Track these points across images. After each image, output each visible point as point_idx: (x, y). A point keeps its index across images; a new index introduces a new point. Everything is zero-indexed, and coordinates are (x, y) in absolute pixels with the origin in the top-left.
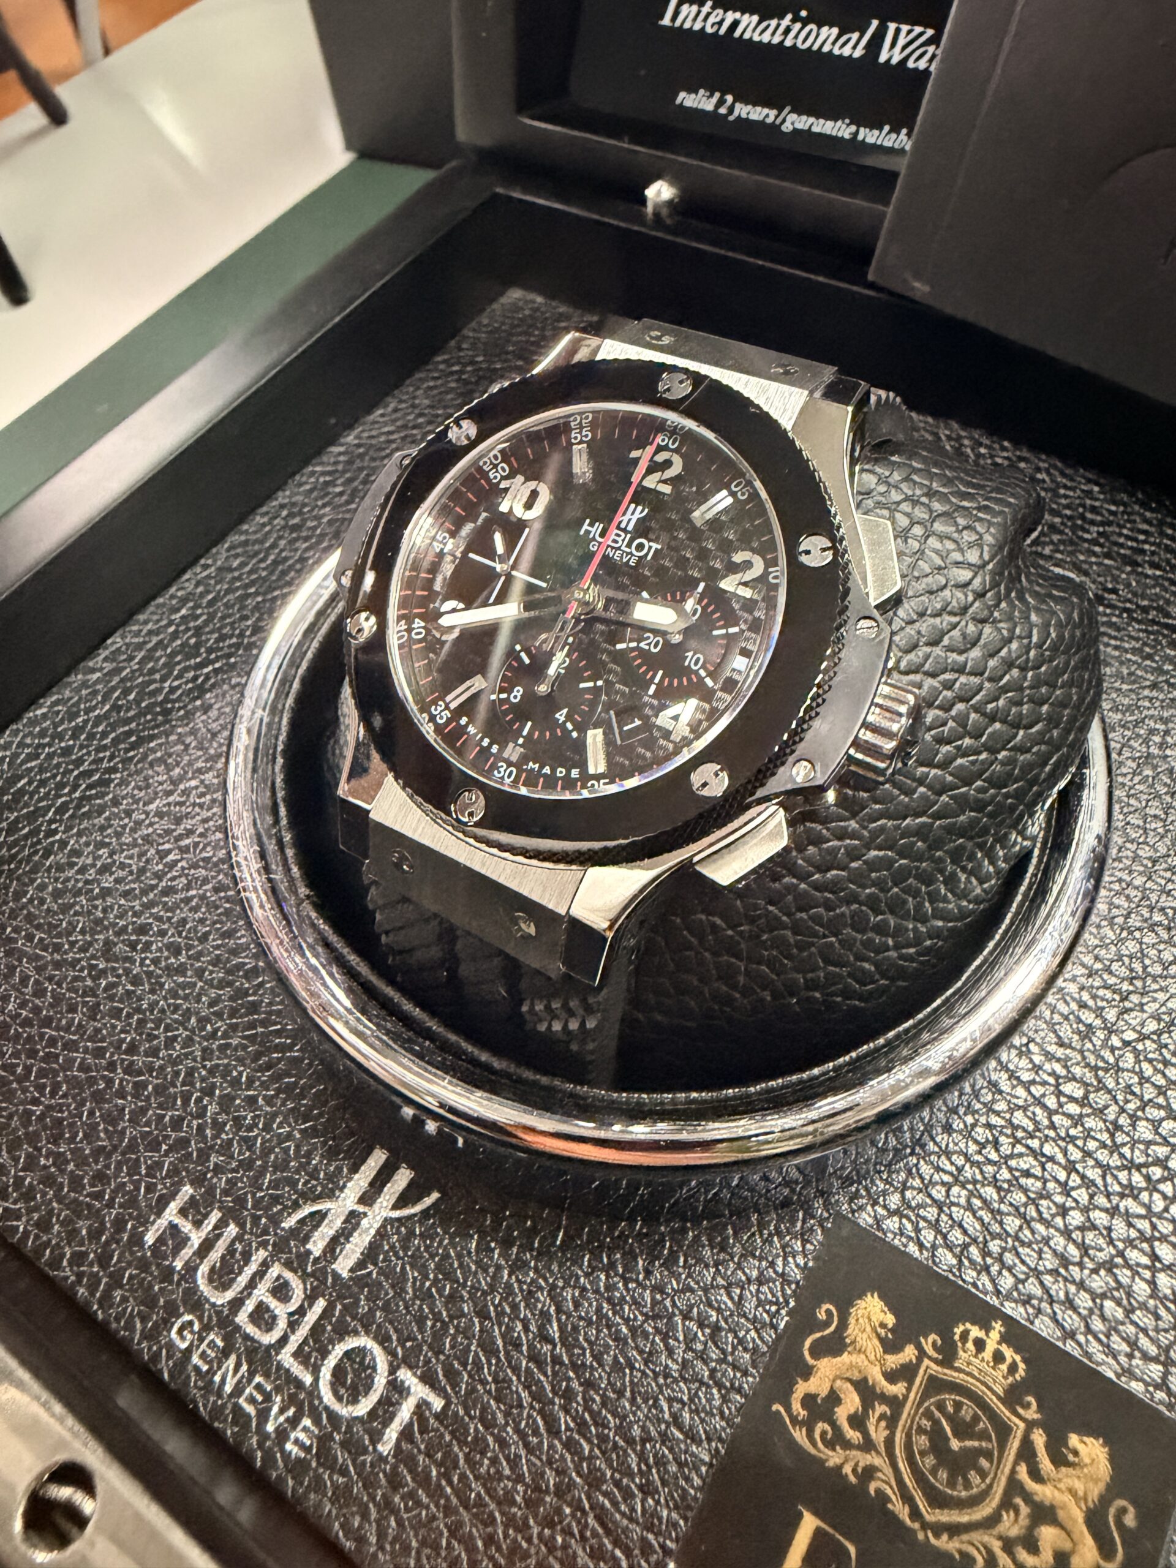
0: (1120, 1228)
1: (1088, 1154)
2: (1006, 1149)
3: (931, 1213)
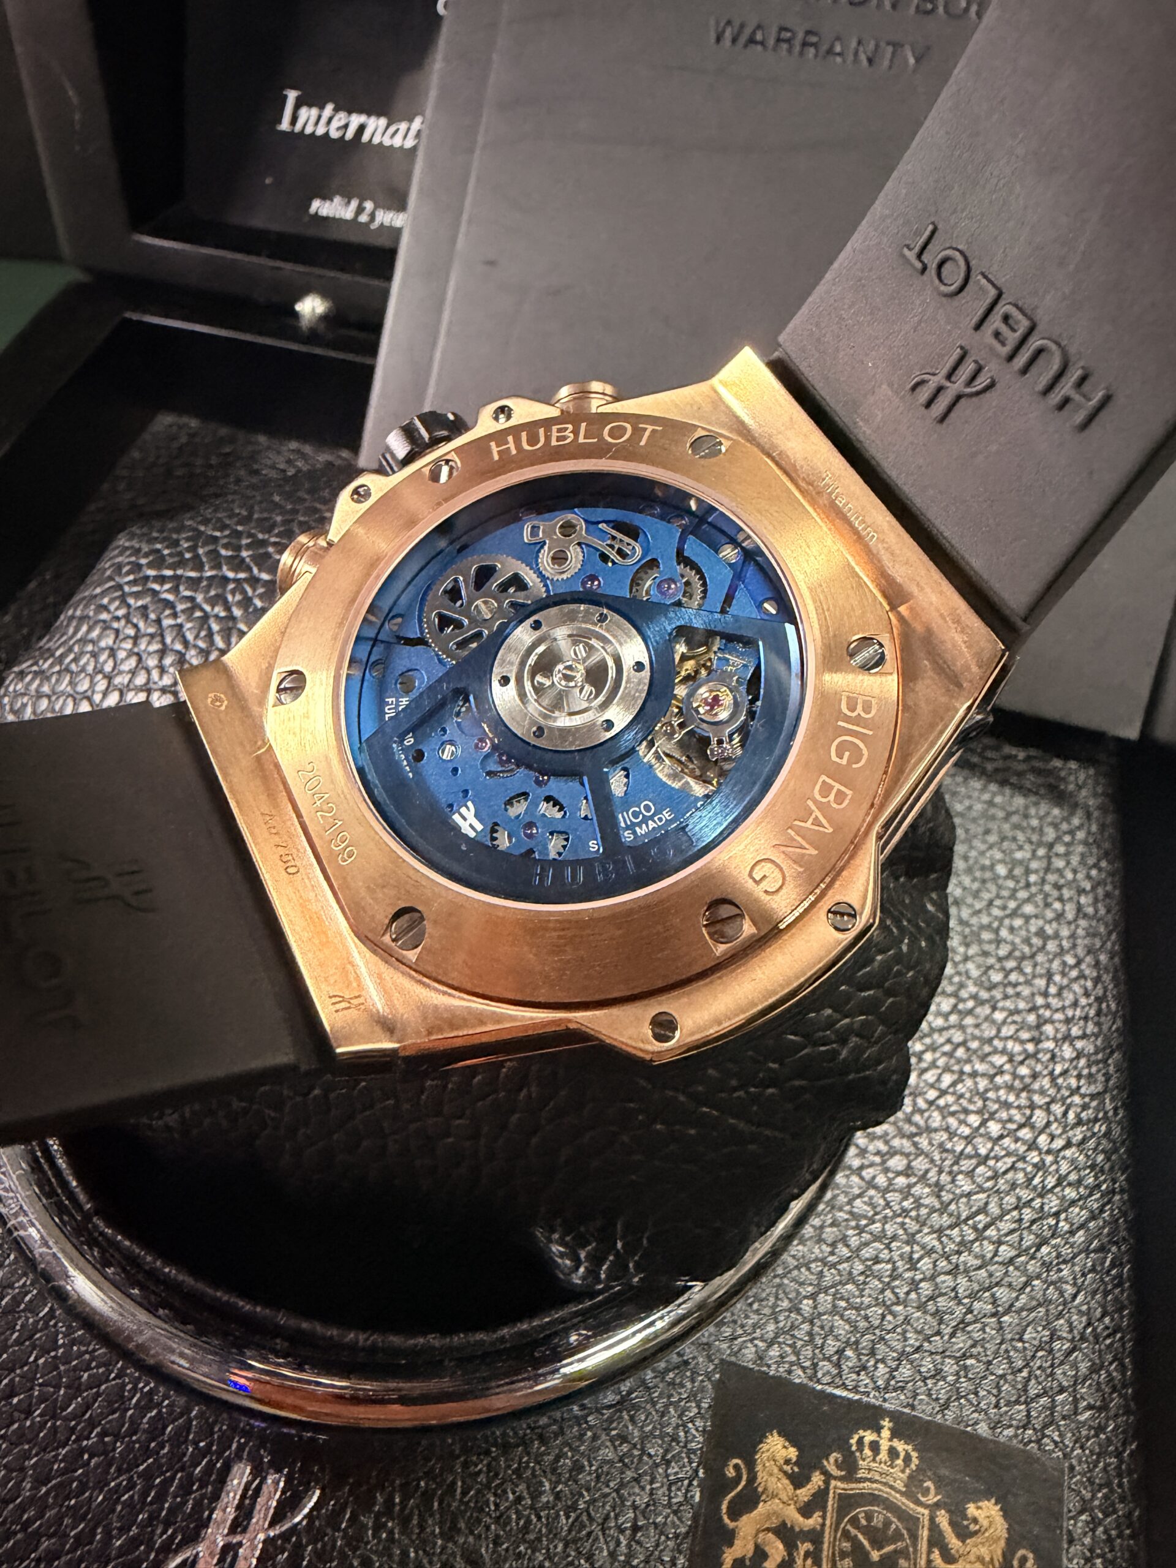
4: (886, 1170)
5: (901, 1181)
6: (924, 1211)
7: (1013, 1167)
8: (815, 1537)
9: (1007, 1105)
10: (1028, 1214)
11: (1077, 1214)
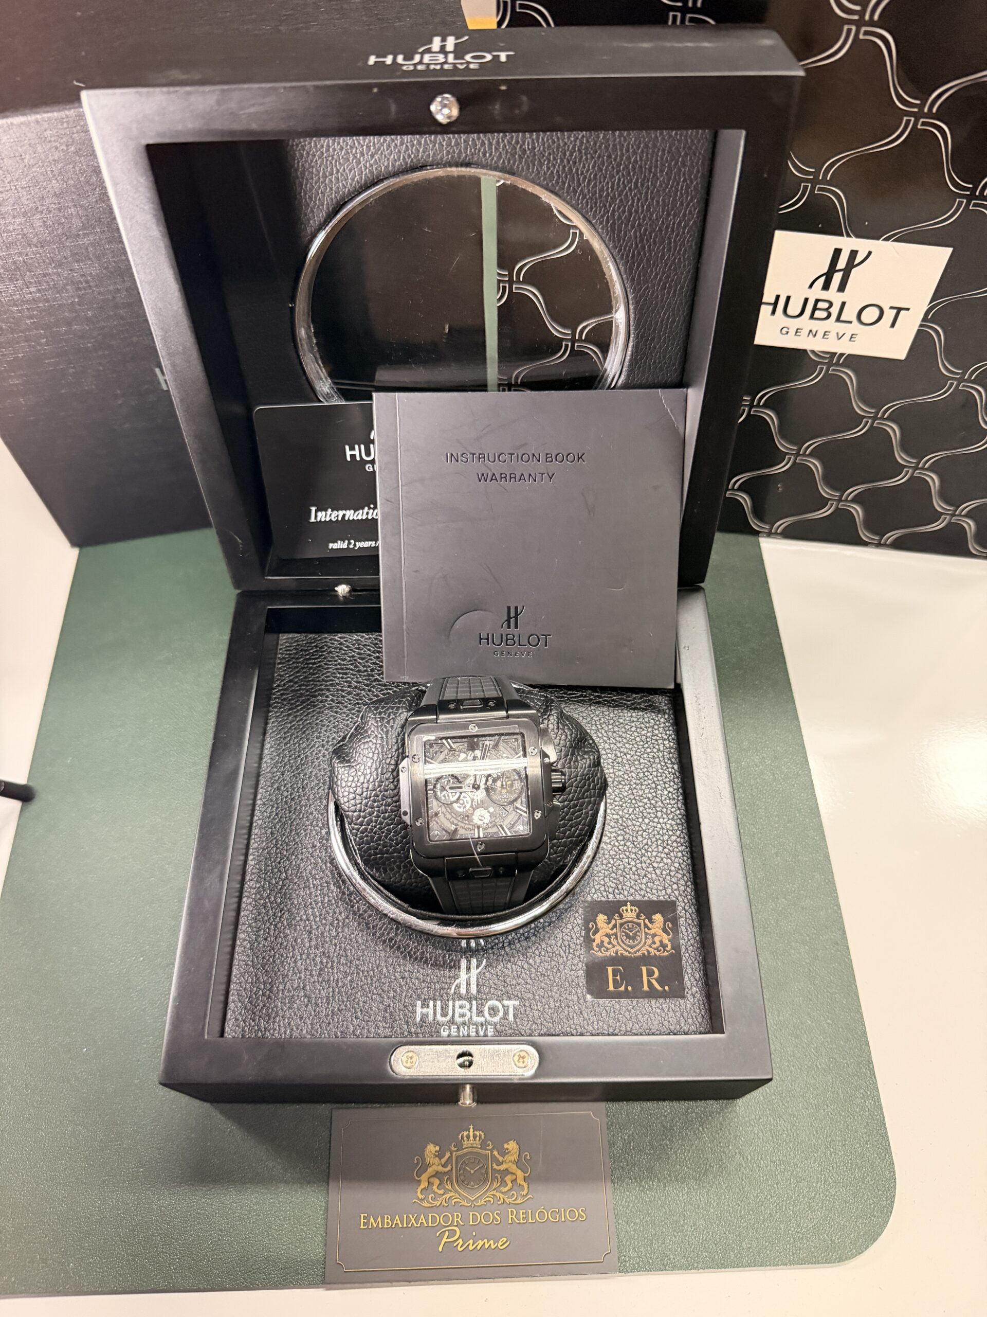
0: (644, 865)
1: (630, 852)
2: (612, 862)
3: (603, 888)
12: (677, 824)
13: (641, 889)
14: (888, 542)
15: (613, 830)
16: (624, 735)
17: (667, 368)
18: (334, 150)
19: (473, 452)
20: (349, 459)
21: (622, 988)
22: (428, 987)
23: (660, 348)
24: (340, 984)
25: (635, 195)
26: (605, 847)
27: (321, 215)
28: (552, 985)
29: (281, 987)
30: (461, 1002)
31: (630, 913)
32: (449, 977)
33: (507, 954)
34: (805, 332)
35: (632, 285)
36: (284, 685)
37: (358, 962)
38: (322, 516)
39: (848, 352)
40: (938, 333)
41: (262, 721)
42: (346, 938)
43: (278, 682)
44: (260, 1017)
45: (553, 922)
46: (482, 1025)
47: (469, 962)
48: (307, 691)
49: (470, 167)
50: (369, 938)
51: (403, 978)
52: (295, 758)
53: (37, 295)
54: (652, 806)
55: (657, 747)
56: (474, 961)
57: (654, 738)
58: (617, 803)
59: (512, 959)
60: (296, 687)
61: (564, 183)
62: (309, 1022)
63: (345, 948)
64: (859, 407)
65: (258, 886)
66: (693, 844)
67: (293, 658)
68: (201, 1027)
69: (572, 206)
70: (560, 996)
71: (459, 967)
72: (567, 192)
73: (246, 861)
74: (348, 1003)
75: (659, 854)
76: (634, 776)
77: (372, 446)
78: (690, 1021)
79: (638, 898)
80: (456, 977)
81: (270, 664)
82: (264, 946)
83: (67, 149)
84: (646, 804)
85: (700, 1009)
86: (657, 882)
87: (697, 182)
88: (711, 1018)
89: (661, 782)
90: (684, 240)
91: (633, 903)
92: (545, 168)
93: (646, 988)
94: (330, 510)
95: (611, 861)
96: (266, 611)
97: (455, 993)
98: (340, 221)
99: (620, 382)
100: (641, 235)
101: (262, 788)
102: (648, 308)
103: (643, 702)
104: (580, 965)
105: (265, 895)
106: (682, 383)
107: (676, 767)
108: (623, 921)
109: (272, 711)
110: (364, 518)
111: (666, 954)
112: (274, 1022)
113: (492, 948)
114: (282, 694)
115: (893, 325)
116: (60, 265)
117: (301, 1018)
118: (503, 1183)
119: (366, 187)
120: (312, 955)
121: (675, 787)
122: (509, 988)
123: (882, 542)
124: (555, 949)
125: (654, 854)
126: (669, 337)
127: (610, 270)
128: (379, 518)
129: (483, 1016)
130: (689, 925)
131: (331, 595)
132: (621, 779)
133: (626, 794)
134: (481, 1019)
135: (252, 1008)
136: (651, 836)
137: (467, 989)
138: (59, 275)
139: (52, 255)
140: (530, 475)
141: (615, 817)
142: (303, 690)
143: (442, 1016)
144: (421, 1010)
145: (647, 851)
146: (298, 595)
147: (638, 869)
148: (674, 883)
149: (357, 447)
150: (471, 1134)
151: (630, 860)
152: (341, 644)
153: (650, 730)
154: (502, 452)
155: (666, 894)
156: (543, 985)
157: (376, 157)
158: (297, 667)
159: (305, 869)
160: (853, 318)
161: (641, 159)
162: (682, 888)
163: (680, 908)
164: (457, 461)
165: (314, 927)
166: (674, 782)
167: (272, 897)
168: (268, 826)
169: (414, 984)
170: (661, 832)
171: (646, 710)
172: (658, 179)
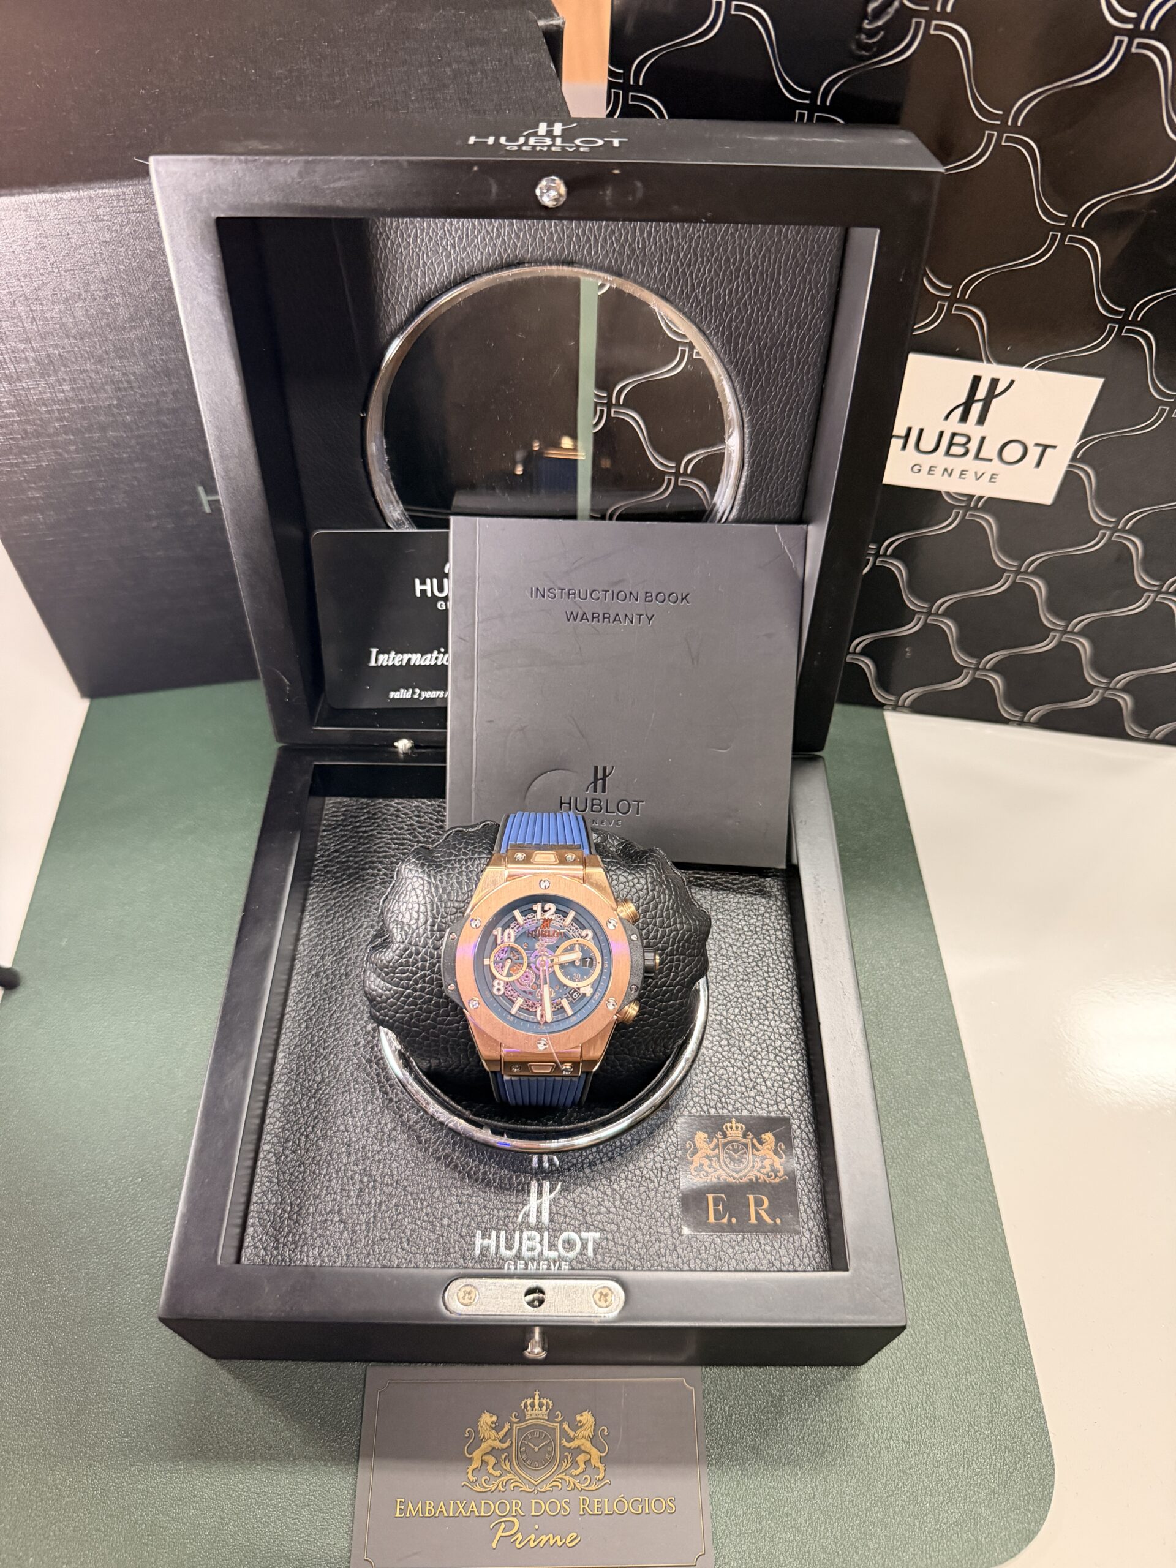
4: (721, 1046)
5: (726, 1048)
6: (736, 1056)
7: (764, 1035)
8: (718, 1156)
9: (759, 1015)
10: (771, 1048)
11: (787, 1044)
12: (792, 1028)
13: (748, 1103)
14: (1032, 720)
15: (716, 1033)
16: (729, 923)
17: (786, 501)
18: (422, 240)
19: (562, 587)
20: (418, 594)
21: (725, 1220)
22: (490, 1214)
23: (778, 478)
24: (383, 1207)
25: (755, 303)
26: (706, 1052)
27: (403, 313)
28: (640, 1215)
29: (311, 1210)
30: (529, 1233)
31: (735, 1131)
32: (516, 1203)
33: (587, 1177)
34: (939, 471)
35: (748, 407)
36: (329, 855)
37: (406, 1183)
38: (384, 660)
39: (988, 494)
40: (1089, 475)
41: (301, 896)
42: (392, 1153)
43: (322, 852)
44: (284, 1245)
45: (644, 1140)
46: (555, 1262)
47: (540, 1186)
48: (356, 863)
49: (573, 266)
50: (420, 1155)
51: (460, 1203)
52: (339, 940)
53: (71, 394)
54: (762, 1006)
55: (768, 938)
56: (547, 1185)
57: (764, 927)
58: (720, 1002)
59: (593, 1184)
60: (343, 858)
61: (676, 288)
62: (343, 1252)
63: (390, 1166)
64: (1000, 559)
65: (288, 1089)
66: (811, 1052)
67: (340, 825)
68: (213, 1251)
69: (684, 314)
70: (650, 1228)
71: (529, 1191)
72: (680, 298)
73: (274, 1060)
74: (392, 1231)
75: (770, 1063)
76: (741, 970)
77: (445, 581)
78: (806, 1261)
79: (745, 1113)
80: (524, 1203)
81: (312, 831)
82: (292, 1160)
83: (121, 231)
84: (755, 1004)
85: (817, 1246)
86: (768, 1096)
87: (825, 293)
88: (831, 1258)
89: (773, 979)
90: (808, 357)
91: (739, 1120)
92: (656, 269)
93: (753, 1220)
94: (393, 653)
95: (713, 1068)
96: (311, 769)
97: (523, 1222)
98: (423, 321)
99: (731, 516)
100: (760, 349)
101: (297, 974)
102: (765, 433)
103: (751, 886)
104: (674, 1191)
105: (296, 1100)
106: (802, 519)
107: (790, 961)
108: (727, 1140)
109: (312, 886)
110: (433, 663)
111: (778, 1180)
112: (301, 1252)
113: (569, 1170)
114: (325, 866)
115: (1038, 464)
116: (100, 361)
117: (335, 1247)
118: (575, 1464)
119: (456, 284)
120: (350, 1173)
121: (790, 985)
122: (588, 1218)
123: (1026, 719)
124: (645, 1172)
125: (765, 1062)
126: (788, 466)
127: (724, 390)
128: (449, 664)
129: (557, 1250)
130: (805, 1146)
131: (390, 752)
132: (725, 974)
133: (731, 991)
134: (553, 1254)
135: (276, 1231)
136: (761, 1041)
137: (537, 1217)
138: (97, 372)
139: (92, 349)
140: (626, 615)
141: (719, 1017)
142: (351, 861)
143: (506, 1248)
144: (481, 1241)
145: (755, 1059)
146: (350, 749)
147: (744, 1079)
148: (788, 1097)
149: (428, 581)
150: (537, 1402)
151: (736, 1068)
152: (398, 810)
153: (760, 918)
154: (596, 588)
155: (779, 1110)
156: (630, 1215)
157: (468, 250)
158: (343, 836)
159: (346, 1071)
160: (994, 455)
161: (762, 264)
162: (797, 1103)
163: (795, 1127)
164: (543, 596)
165: (354, 1139)
166: (788, 979)
167: (305, 1103)
168: (302, 1018)
169: (473, 1210)
170: (772, 1037)
171: (755, 895)
172: (780, 287)
